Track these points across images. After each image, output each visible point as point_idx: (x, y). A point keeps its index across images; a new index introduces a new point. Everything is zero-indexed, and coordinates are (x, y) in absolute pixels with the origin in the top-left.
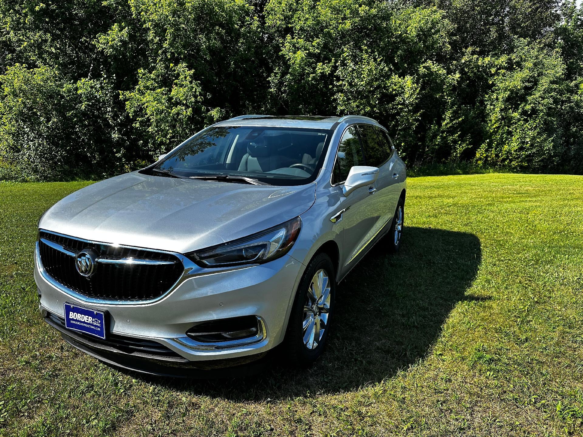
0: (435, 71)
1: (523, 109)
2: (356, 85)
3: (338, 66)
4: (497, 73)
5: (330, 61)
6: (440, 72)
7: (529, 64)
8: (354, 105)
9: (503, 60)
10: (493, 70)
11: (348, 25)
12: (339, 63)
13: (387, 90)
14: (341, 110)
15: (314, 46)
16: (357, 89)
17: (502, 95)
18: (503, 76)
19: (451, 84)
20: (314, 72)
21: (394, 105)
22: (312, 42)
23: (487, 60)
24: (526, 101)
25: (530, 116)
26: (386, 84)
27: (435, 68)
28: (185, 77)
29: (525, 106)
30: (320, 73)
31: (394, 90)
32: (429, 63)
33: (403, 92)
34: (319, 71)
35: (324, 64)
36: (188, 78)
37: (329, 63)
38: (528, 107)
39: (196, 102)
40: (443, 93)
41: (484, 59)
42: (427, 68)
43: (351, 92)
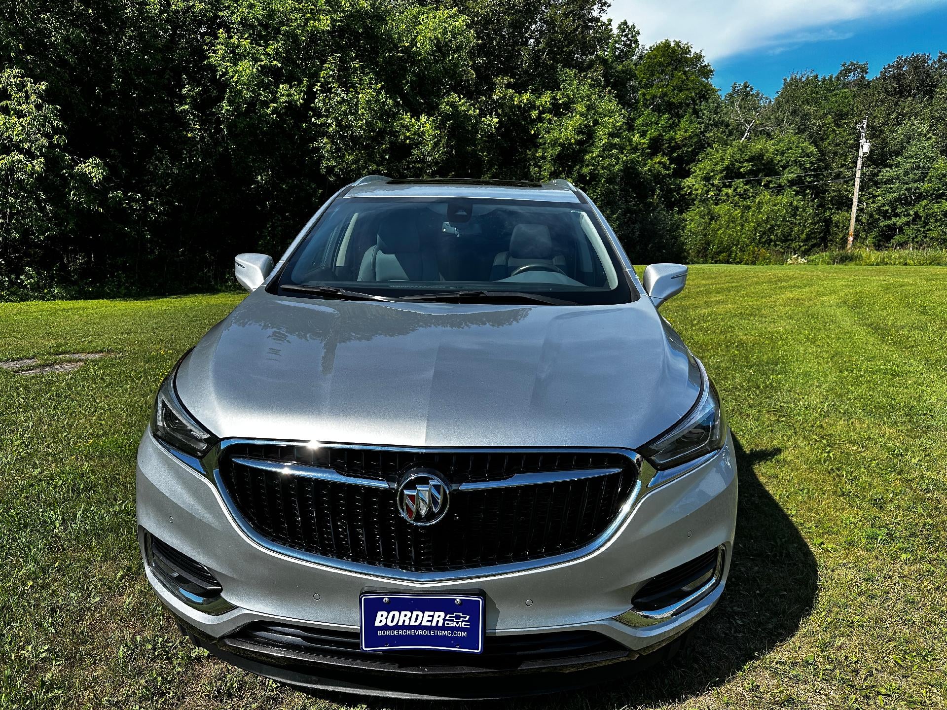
0: (464, 111)
1: (579, 173)
2: (350, 127)
3: (316, 93)
4: (540, 119)
5: (300, 82)
6: (471, 112)
7: (580, 108)
8: (349, 158)
9: (546, 99)
10: (534, 114)
11: (324, 23)
12: (317, 87)
13: (396, 137)
14: (327, 167)
15: (268, 55)
16: (352, 133)
17: (550, 151)
18: (549, 123)
19: (486, 132)
20: (275, 100)
21: (409, 163)
22: (266, 47)
23: (526, 97)
24: (582, 161)
25: (588, 183)
26: (392, 127)
27: (463, 104)
28: (27, 97)
29: (581, 167)
30: (285, 102)
31: (407, 138)
32: (454, 97)
33: (421, 143)
34: (283, 99)
35: (291, 87)
36: (33, 97)
37: (299, 85)
38: (585, 170)
39: (51, 146)
40: (475, 146)
41: (521, 97)
42: (453, 105)
43: (342, 138)
